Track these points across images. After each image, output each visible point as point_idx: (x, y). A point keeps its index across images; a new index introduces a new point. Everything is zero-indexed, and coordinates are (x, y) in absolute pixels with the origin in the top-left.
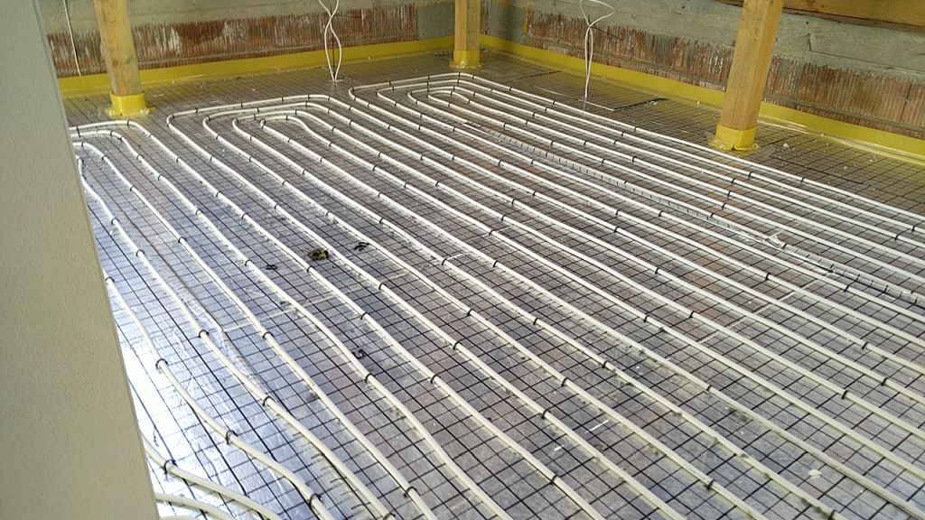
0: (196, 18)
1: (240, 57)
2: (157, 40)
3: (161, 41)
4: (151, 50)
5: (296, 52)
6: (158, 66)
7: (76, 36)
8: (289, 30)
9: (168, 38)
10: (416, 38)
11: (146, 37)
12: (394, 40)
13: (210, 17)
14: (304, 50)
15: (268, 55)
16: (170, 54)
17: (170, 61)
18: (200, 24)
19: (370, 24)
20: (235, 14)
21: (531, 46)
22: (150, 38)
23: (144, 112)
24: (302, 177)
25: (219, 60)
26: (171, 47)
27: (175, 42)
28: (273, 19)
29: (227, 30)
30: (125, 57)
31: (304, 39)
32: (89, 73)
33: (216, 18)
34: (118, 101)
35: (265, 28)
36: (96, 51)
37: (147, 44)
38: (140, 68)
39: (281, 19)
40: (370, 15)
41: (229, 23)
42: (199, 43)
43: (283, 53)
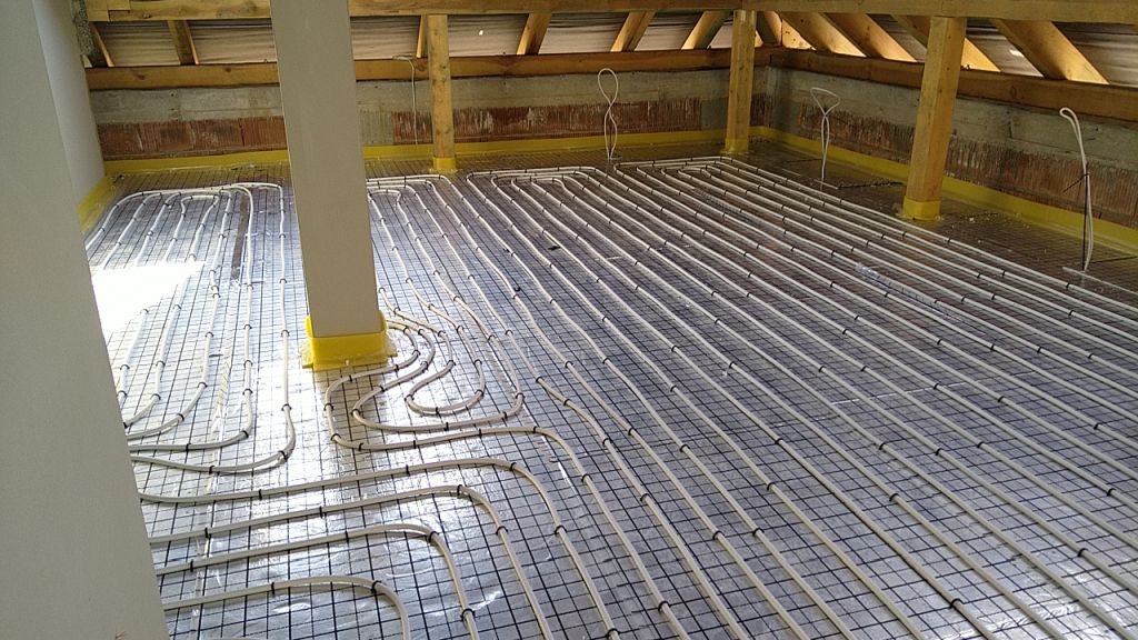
0: (507, 104)
1: (539, 137)
2: (476, 120)
3: (479, 121)
4: (470, 127)
5: (587, 135)
6: (473, 141)
7: (418, 114)
8: (582, 117)
9: (484, 119)
10: (699, 128)
11: (467, 117)
12: (678, 129)
13: (518, 104)
14: (593, 134)
15: (563, 136)
16: (484, 132)
17: (484, 137)
18: (510, 109)
19: (655, 114)
20: (538, 102)
21: (805, 137)
22: (470, 117)
23: (454, 171)
24: (542, 213)
25: (522, 138)
26: (485, 126)
27: (489, 122)
28: (570, 107)
29: (531, 115)
30: (446, 129)
31: (594, 125)
32: (423, 143)
33: (522, 105)
34: (438, 161)
35: (562, 114)
36: (430, 126)
37: (467, 123)
38: (456, 141)
39: (576, 108)
40: (655, 106)
41: (532, 109)
42: (507, 124)
43: (575, 136)
